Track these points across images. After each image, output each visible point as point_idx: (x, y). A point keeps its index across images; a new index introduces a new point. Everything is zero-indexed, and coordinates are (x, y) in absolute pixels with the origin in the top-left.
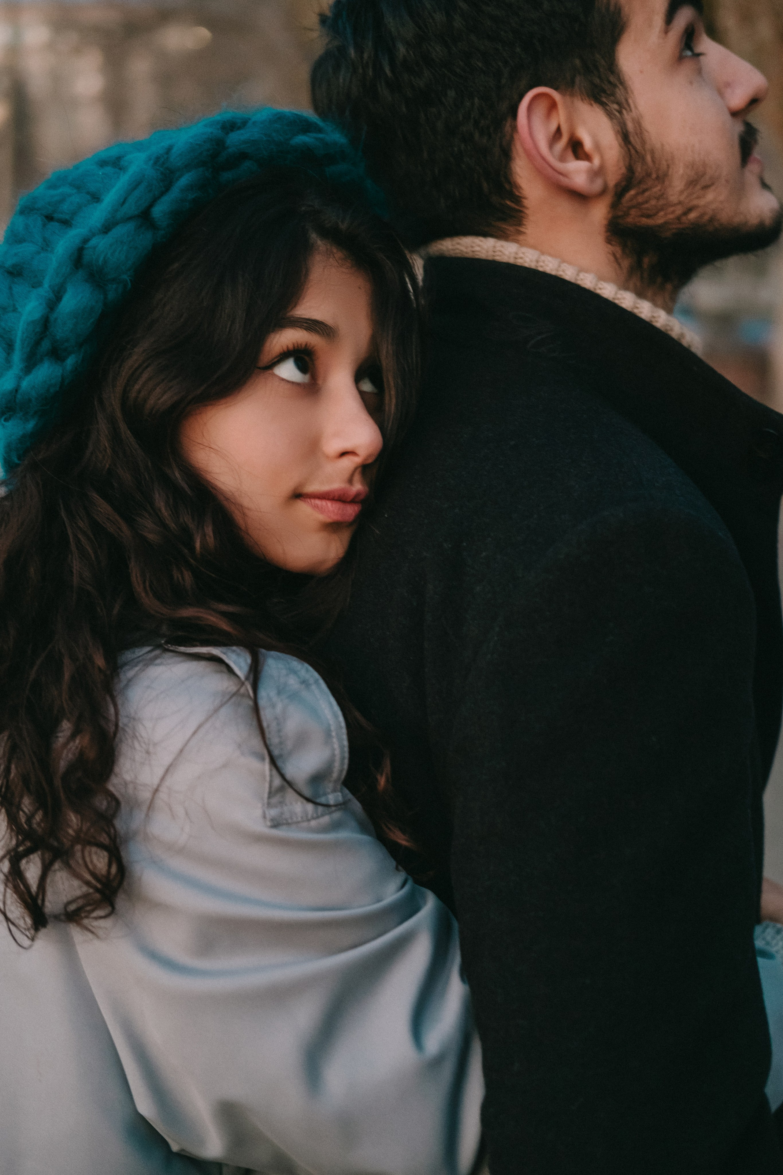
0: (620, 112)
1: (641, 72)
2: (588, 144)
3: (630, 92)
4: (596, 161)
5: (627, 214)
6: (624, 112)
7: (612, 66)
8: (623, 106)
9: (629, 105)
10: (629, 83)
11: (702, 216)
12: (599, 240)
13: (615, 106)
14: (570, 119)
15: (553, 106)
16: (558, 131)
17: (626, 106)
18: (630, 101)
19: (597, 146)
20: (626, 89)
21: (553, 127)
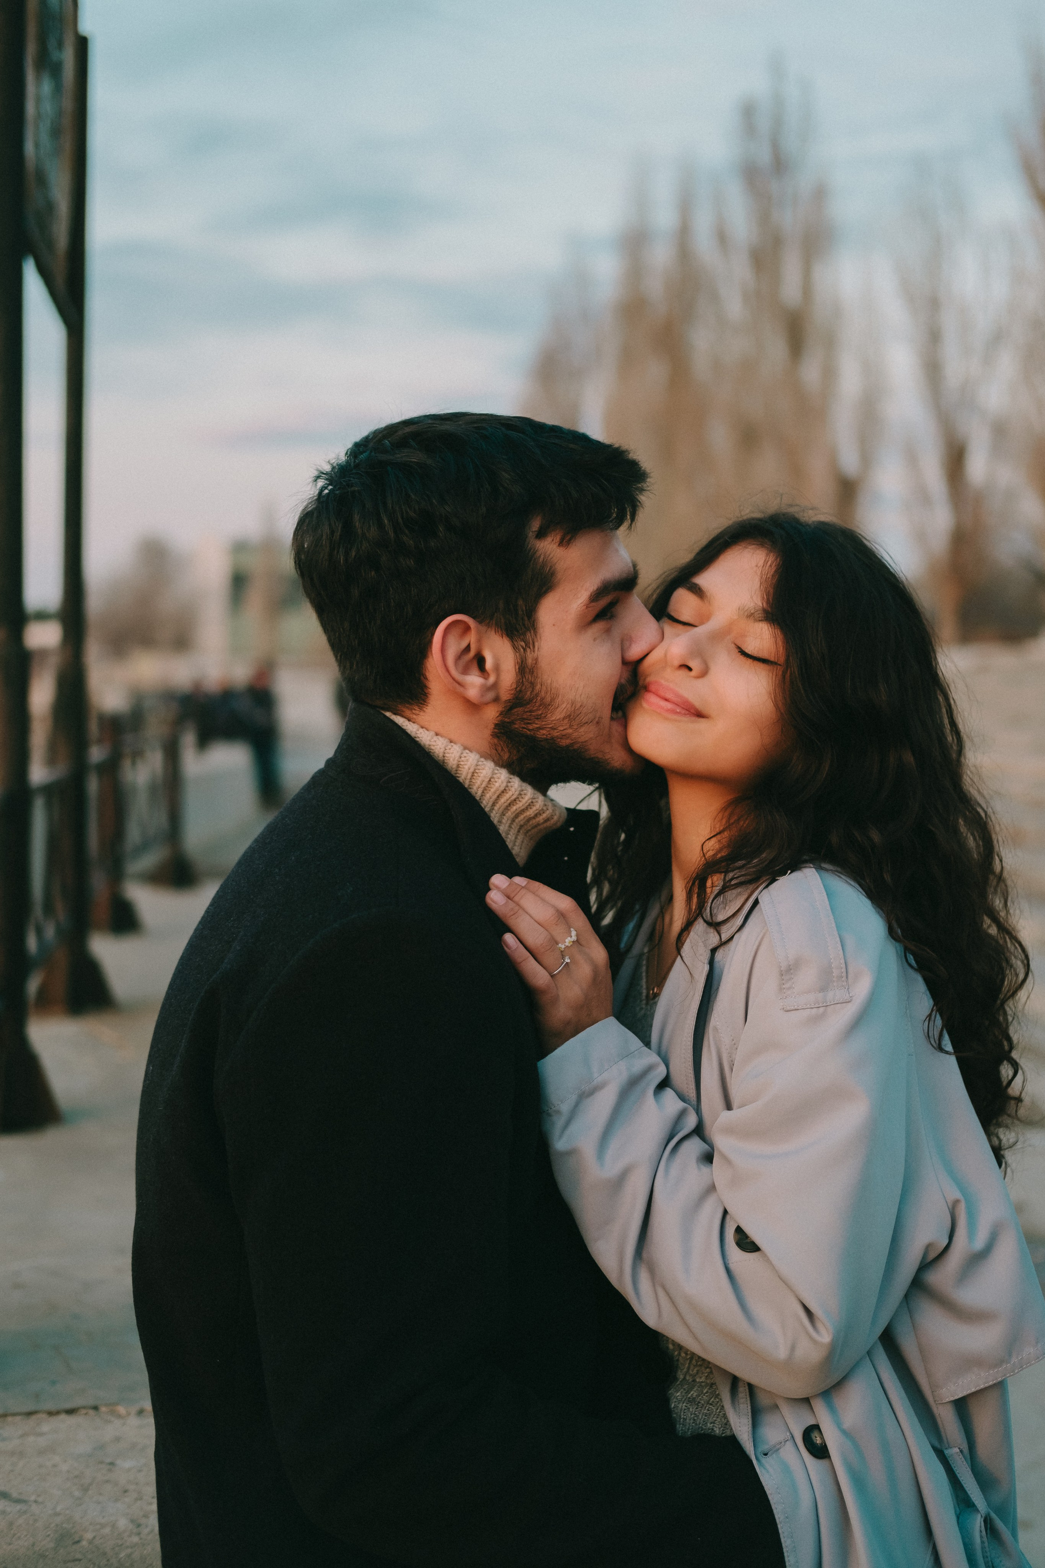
0: (525, 650)
1: (554, 625)
2: (489, 664)
3: (538, 636)
4: (492, 679)
5: (512, 723)
6: (528, 650)
7: (531, 613)
8: (529, 645)
9: (534, 646)
10: (541, 631)
11: (572, 744)
12: (487, 733)
13: (523, 644)
14: (479, 641)
15: (467, 629)
16: (468, 648)
17: (531, 647)
18: (536, 644)
19: (497, 668)
20: (536, 633)
21: (464, 644)
